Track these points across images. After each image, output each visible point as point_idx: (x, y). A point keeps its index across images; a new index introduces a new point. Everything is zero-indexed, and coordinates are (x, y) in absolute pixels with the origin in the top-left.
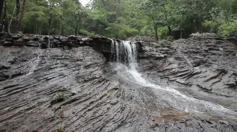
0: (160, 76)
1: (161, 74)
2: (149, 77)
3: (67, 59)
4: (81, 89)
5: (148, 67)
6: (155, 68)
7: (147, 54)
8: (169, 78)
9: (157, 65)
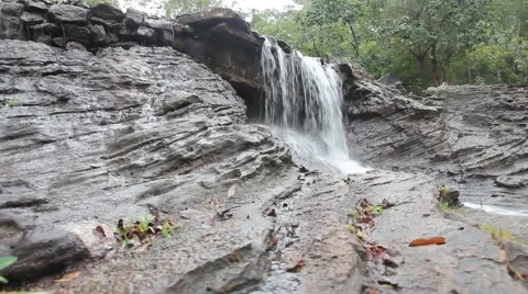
0: (450, 174)
3: (73, 75)
4: (152, 209)
5: (391, 144)
6: (417, 149)
7: (378, 103)
8: (494, 177)
9: (424, 137)
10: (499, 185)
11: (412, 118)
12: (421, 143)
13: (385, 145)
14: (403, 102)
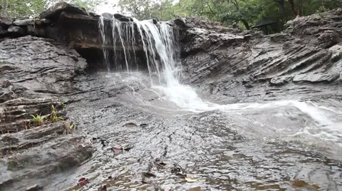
0: (244, 83)
1: (246, 78)
2: (214, 92)
5: (208, 68)
6: (226, 68)
7: (200, 42)
8: (269, 79)
9: (230, 59)
10: (272, 85)
11: (222, 47)
12: (228, 63)
13: (204, 70)
14: (216, 37)
